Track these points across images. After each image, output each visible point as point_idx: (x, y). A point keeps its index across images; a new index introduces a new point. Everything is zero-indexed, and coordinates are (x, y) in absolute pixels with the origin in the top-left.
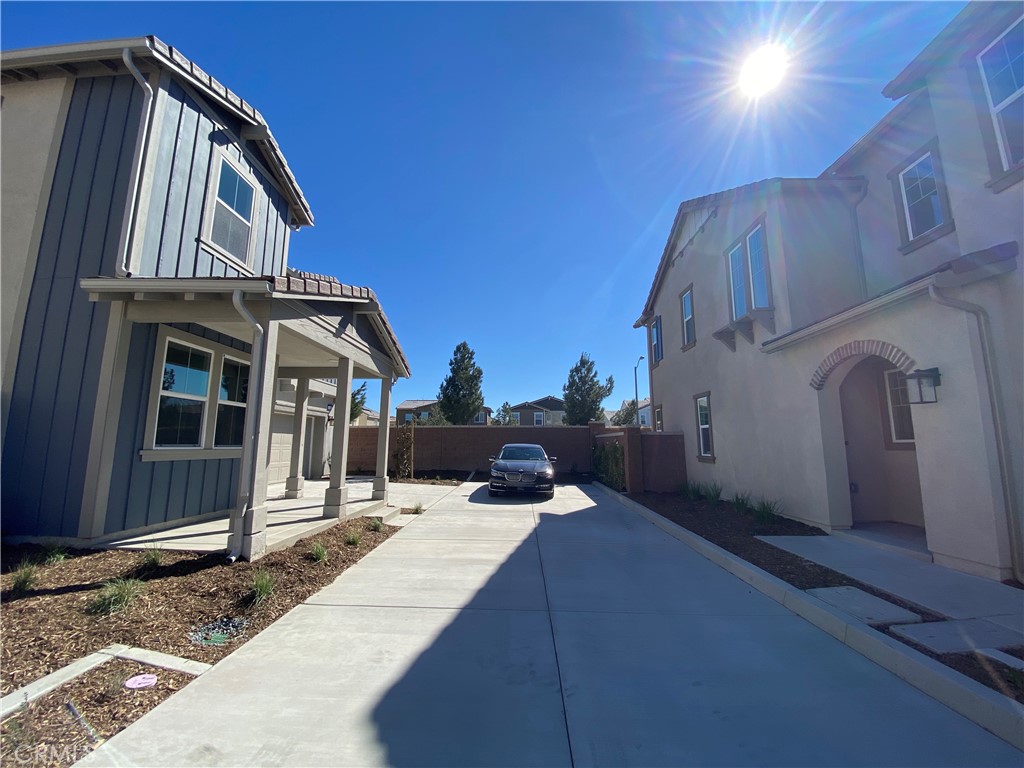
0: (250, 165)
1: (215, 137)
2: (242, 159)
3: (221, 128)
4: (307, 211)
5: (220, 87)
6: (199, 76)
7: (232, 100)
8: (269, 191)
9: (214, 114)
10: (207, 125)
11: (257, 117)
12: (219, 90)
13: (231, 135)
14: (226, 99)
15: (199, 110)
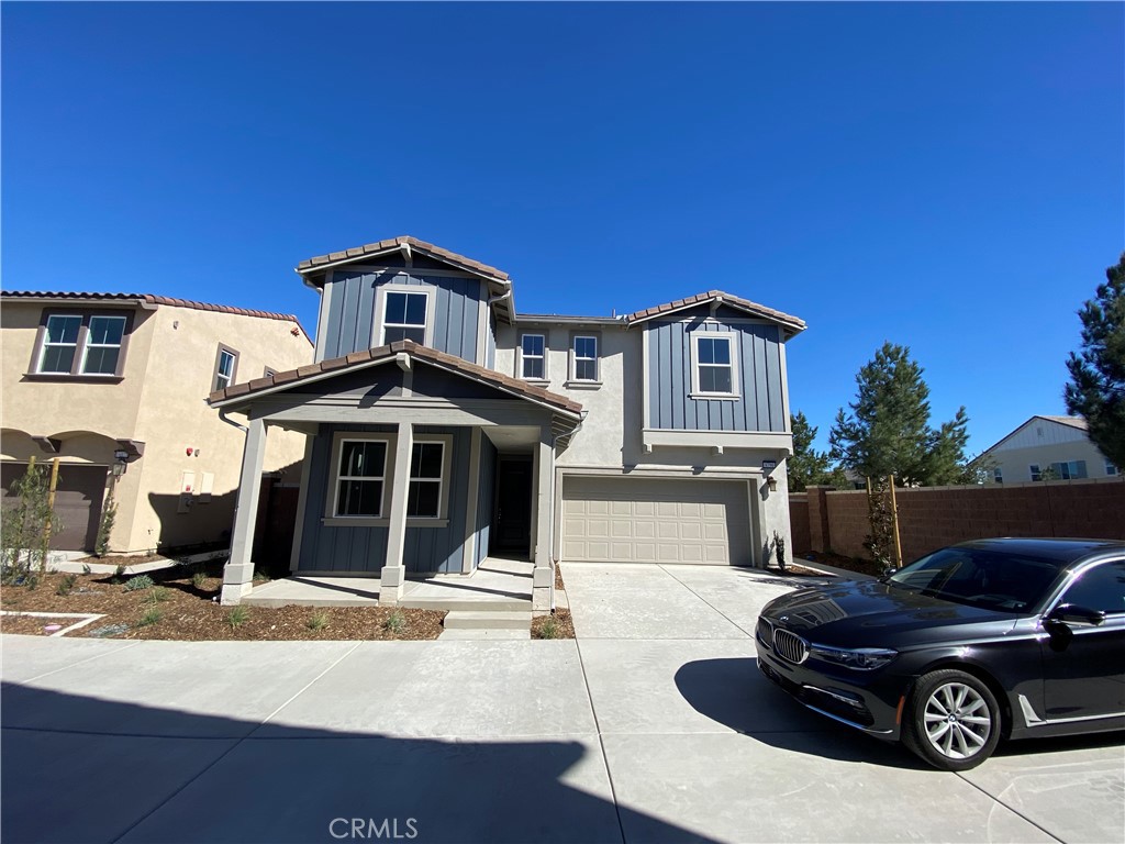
0: (420, 278)
1: (377, 283)
2: (410, 279)
3: (382, 272)
5: (355, 251)
6: (338, 258)
7: (371, 249)
8: (450, 285)
9: (370, 267)
10: (367, 280)
13: (392, 270)
14: (367, 253)
15: (359, 274)
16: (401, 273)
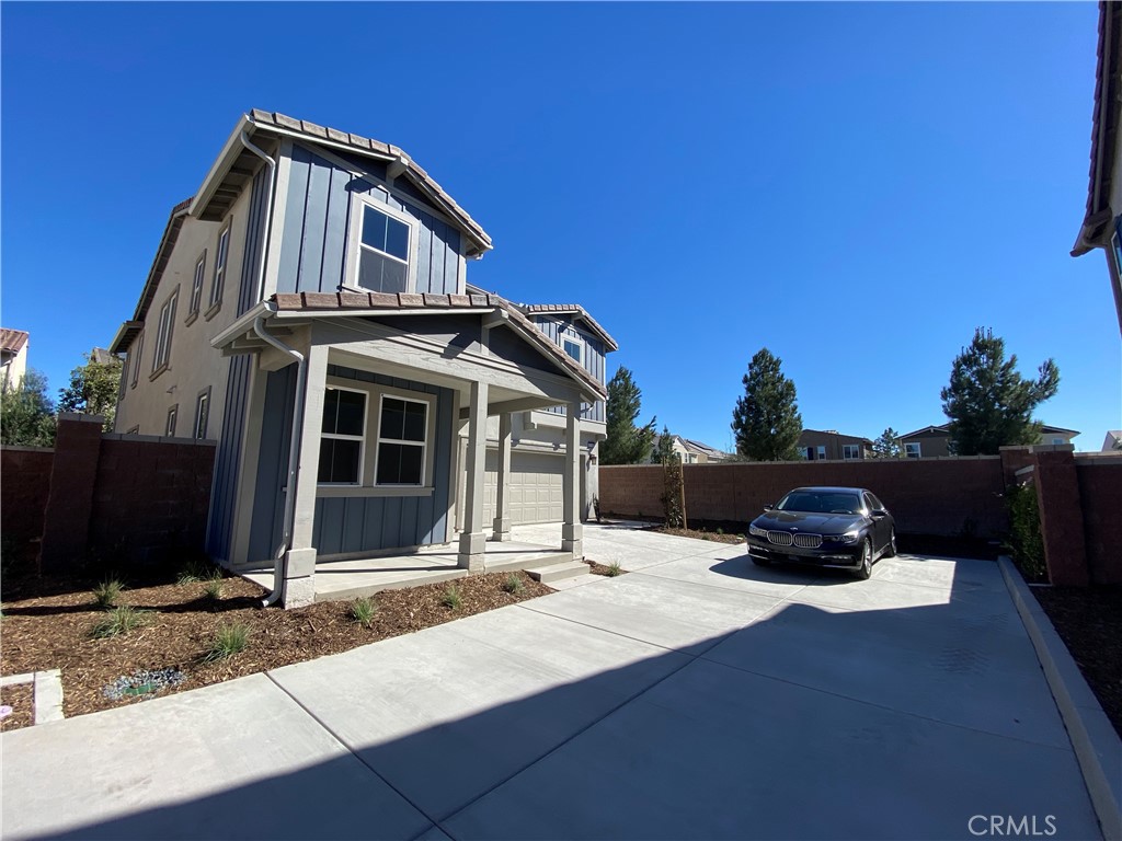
0: (402, 203)
1: (352, 187)
2: (391, 199)
3: (360, 175)
4: (479, 234)
5: (339, 135)
6: (313, 132)
7: (358, 143)
8: (430, 223)
9: (348, 163)
10: (342, 178)
11: (393, 152)
12: (340, 138)
13: (372, 179)
14: (351, 145)
15: (330, 166)
16: (380, 187)
